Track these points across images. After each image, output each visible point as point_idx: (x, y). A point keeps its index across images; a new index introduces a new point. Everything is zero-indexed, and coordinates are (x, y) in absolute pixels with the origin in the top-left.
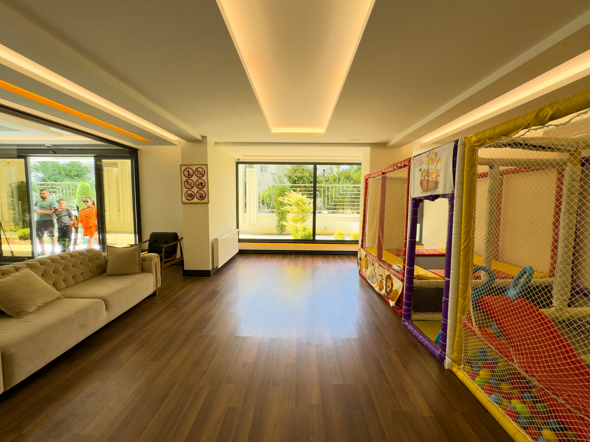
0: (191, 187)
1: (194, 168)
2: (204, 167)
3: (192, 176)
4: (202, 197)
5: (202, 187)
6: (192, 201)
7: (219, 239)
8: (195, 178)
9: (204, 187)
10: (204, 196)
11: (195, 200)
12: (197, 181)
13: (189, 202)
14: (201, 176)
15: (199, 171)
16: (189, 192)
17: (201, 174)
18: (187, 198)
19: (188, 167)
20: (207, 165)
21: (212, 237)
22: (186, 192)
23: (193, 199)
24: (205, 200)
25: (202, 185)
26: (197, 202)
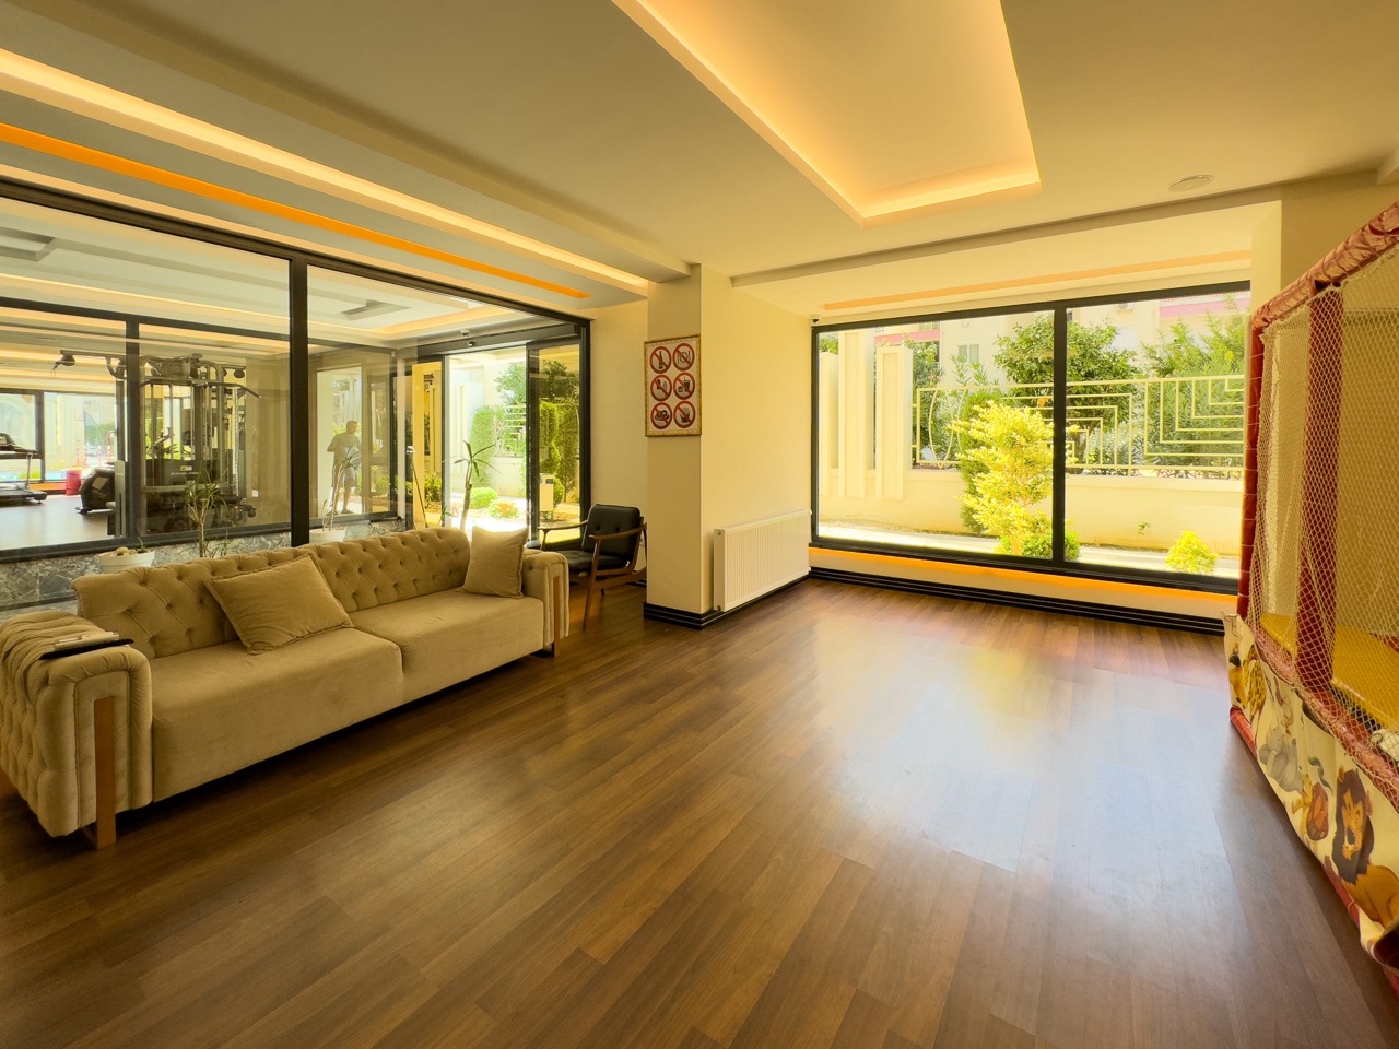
0: (663, 396)
1: (672, 347)
2: (693, 343)
3: (668, 367)
4: (687, 420)
5: (687, 394)
6: (665, 431)
7: (727, 531)
8: (673, 372)
9: (691, 393)
10: (691, 418)
11: (673, 428)
12: (677, 379)
13: (661, 432)
14: (686, 365)
15: (681, 354)
16: (661, 408)
17: (686, 360)
18: (657, 422)
19: (659, 345)
20: (698, 336)
21: (708, 525)
22: (655, 408)
23: (668, 424)
24: (693, 428)
25: (688, 389)
26: (675, 432)
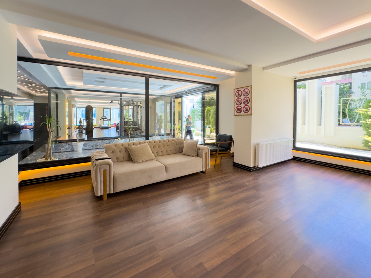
1: (242, 90)
2: (249, 88)
6: (240, 114)
7: (260, 143)
8: (242, 97)
9: (248, 103)
10: (248, 110)
11: (242, 113)
12: (244, 99)
14: (247, 95)
16: (239, 107)
19: (238, 89)
20: (251, 86)
24: (249, 113)
26: (243, 114)
